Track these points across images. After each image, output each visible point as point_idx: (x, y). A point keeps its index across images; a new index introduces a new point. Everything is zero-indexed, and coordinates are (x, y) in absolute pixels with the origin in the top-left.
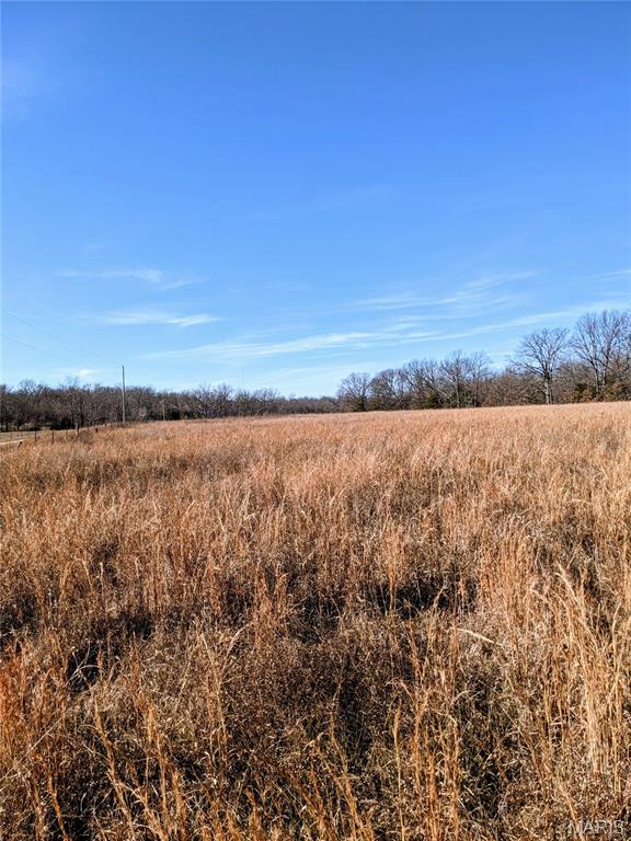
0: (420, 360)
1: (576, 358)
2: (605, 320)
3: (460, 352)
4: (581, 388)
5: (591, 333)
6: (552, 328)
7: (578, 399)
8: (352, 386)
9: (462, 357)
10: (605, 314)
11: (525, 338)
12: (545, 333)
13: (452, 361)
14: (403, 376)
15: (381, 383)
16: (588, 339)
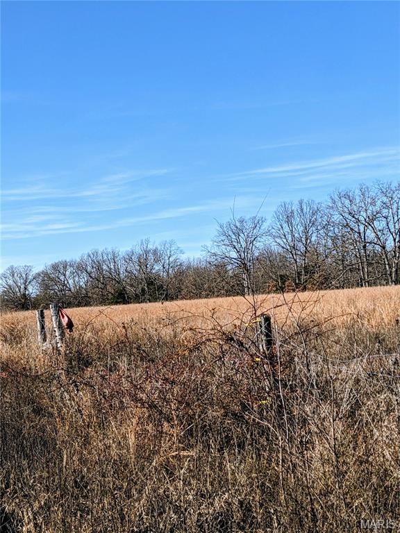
0: (100, 251)
1: (276, 248)
2: (302, 210)
3: (148, 241)
4: (283, 278)
5: (289, 222)
6: (247, 217)
7: (281, 289)
8: (10, 282)
9: (151, 247)
10: (301, 203)
11: (221, 227)
12: (242, 221)
13: (138, 250)
14: (80, 268)
15: (47, 279)
16: (286, 229)
